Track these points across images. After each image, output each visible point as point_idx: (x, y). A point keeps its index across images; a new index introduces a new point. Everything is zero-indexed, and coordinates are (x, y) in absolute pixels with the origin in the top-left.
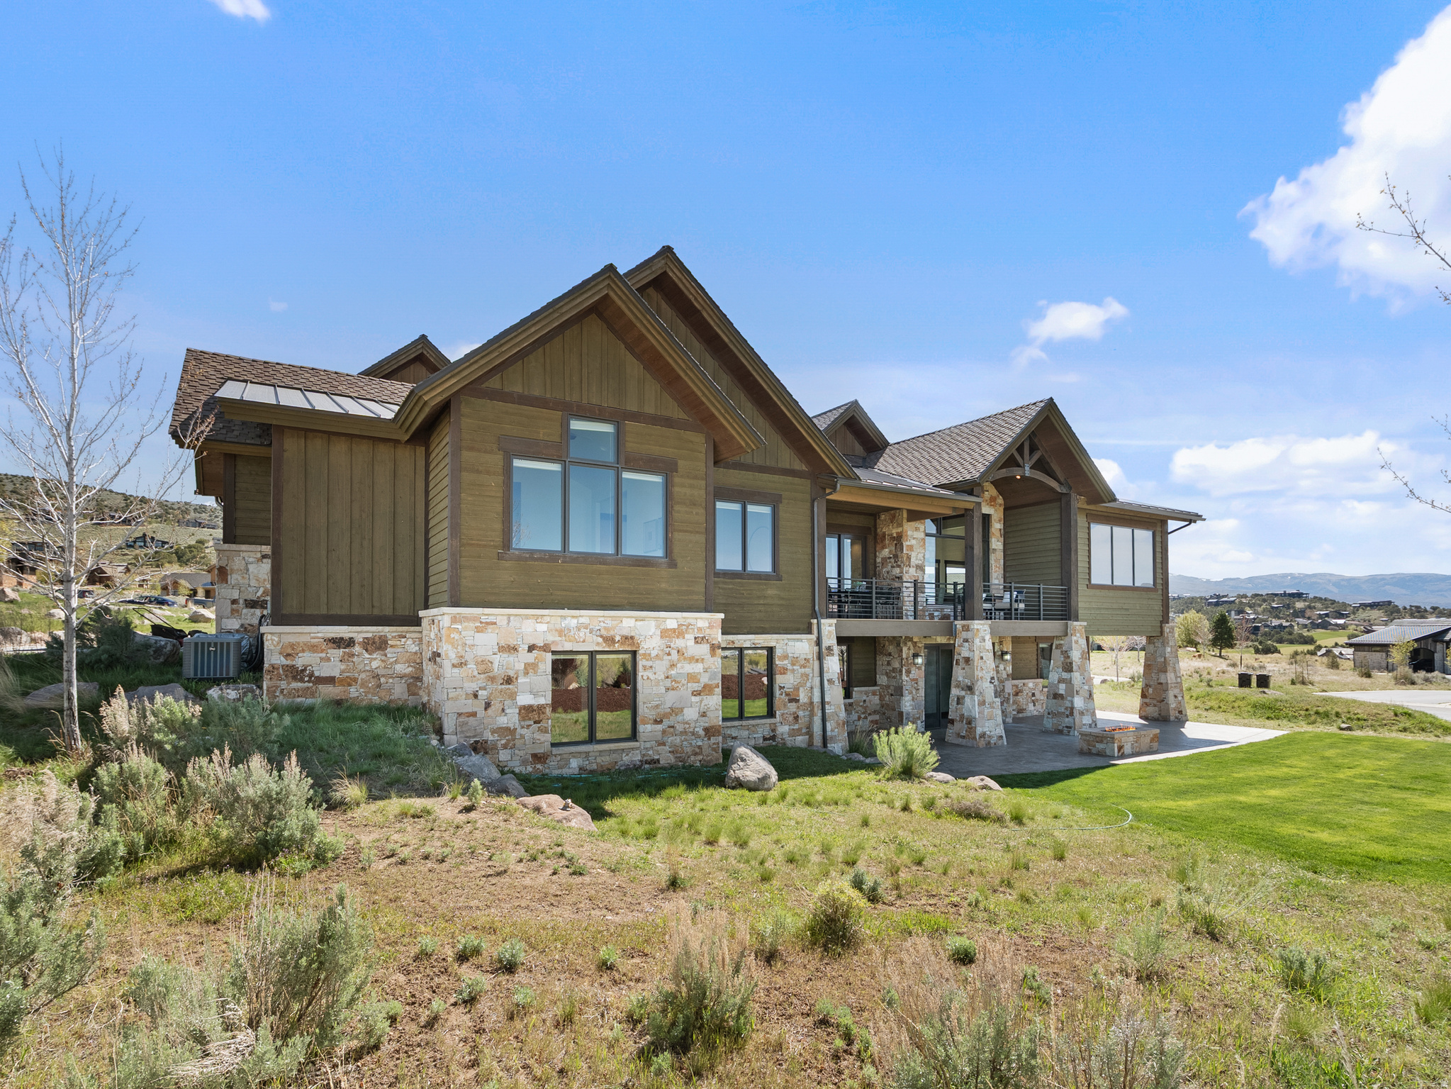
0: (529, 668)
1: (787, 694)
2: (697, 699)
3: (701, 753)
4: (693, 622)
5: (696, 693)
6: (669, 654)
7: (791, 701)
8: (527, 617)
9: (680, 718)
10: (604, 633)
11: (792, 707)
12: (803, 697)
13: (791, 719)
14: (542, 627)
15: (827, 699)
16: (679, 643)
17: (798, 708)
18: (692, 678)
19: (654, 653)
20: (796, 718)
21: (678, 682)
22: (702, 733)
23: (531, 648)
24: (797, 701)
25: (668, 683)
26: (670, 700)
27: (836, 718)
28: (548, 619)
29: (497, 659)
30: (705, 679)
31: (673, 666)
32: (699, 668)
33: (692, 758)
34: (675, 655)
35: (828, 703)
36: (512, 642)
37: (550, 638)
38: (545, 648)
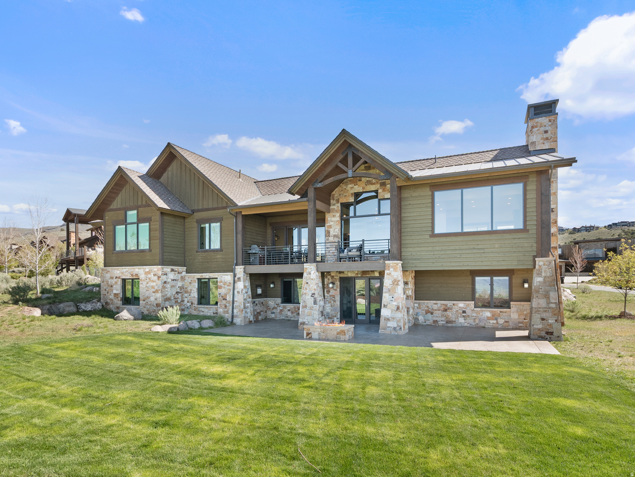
0: (116, 283)
1: (222, 297)
2: (154, 294)
3: (155, 312)
4: (153, 269)
5: (154, 292)
6: (146, 279)
7: (224, 299)
8: (115, 269)
9: (149, 300)
10: (131, 273)
11: (224, 302)
12: (228, 298)
13: (223, 306)
14: (118, 272)
15: (235, 299)
16: (149, 276)
17: (226, 302)
18: (153, 287)
19: (143, 279)
20: (226, 306)
21: (149, 288)
22: (155, 305)
23: (116, 278)
24: (226, 300)
25: (146, 289)
26: (147, 294)
27: (239, 308)
28: (119, 269)
29: (110, 281)
30: (156, 288)
31: (147, 283)
32: (154, 284)
33: (153, 313)
34: (148, 280)
35: (236, 301)
36: (113, 276)
37: (120, 275)
38: (119, 278)
